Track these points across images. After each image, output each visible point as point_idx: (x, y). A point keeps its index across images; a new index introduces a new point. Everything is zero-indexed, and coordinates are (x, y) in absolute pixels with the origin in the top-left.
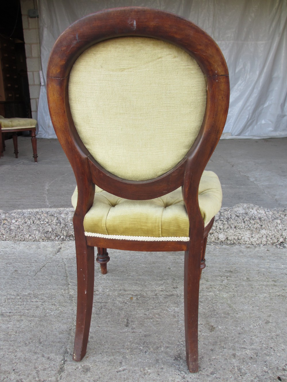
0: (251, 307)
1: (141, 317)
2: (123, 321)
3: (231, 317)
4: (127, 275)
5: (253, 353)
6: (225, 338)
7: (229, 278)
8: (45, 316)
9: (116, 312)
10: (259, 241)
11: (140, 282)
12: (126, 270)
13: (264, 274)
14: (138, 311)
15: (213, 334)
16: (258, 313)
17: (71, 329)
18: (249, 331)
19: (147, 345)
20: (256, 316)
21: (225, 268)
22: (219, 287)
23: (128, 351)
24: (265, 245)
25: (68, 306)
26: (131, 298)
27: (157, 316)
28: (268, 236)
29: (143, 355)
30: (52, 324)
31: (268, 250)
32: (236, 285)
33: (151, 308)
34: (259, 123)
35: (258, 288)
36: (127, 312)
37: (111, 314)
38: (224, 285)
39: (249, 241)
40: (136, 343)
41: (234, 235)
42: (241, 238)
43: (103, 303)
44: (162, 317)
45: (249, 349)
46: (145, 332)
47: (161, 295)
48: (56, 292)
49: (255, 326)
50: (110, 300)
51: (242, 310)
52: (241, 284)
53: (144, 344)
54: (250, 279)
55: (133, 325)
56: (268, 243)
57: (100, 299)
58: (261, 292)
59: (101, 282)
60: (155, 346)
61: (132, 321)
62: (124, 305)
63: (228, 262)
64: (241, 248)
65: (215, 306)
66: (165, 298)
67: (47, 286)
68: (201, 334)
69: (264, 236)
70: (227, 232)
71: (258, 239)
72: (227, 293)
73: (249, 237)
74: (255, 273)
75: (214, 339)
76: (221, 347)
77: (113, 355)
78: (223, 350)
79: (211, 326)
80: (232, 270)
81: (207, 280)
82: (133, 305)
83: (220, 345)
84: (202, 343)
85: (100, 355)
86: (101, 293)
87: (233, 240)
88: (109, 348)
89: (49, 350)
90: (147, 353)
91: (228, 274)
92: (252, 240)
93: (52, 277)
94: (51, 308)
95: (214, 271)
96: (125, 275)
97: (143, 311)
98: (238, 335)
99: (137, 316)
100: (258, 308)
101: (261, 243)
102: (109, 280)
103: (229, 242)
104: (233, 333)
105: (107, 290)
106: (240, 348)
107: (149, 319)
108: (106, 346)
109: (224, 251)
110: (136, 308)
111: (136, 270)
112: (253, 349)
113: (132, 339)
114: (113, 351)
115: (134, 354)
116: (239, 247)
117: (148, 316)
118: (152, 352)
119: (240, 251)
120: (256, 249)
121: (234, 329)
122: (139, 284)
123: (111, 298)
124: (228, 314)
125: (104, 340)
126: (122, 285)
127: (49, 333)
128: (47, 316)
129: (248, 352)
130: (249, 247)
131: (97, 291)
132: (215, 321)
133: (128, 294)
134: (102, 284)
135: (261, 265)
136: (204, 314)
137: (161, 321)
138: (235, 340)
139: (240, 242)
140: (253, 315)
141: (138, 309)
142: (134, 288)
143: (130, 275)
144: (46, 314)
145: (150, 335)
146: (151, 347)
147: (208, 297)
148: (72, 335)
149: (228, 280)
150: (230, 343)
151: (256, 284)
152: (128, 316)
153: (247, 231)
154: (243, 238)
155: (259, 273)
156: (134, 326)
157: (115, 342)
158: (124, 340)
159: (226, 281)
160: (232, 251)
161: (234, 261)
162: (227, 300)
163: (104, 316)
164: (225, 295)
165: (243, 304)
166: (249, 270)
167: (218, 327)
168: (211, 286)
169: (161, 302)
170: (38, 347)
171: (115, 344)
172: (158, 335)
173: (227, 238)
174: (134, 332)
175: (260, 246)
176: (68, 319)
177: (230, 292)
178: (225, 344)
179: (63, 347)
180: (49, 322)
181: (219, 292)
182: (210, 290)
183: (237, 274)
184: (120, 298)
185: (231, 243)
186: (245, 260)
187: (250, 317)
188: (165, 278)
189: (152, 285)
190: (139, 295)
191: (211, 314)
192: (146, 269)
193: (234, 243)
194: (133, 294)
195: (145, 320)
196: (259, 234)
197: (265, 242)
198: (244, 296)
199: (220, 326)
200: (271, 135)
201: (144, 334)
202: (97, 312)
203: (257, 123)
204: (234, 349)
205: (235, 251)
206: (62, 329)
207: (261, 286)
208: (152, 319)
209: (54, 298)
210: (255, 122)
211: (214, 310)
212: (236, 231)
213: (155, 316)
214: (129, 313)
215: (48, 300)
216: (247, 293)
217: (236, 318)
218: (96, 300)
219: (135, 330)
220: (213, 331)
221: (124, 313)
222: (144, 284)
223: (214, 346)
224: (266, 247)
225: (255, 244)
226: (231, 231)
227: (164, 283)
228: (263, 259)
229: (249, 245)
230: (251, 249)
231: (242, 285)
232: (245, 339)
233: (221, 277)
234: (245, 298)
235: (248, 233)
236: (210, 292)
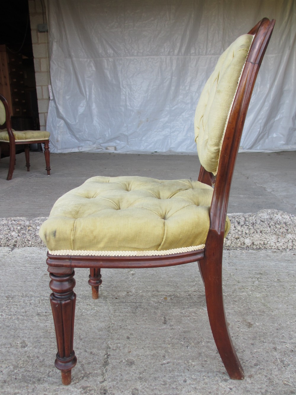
0: (285, 306)
1: (178, 315)
2: (161, 319)
3: (267, 315)
4: (158, 277)
5: (293, 346)
6: (264, 333)
7: (260, 280)
8: (82, 315)
9: (153, 311)
10: (285, 246)
11: (171, 283)
12: (156, 273)
13: (294, 276)
14: (174, 310)
15: (251, 330)
16: (293, 311)
17: (109, 327)
18: (287, 327)
19: (187, 340)
20: (292, 314)
21: (255, 271)
22: (251, 288)
23: (169, 346)
24: (291, 250)
25: (104, 306)
26: (165, 299)
27: (193, 314)
28: (294, 241)
29: (185, 349)
30: (90, 322)
31: (294, 254)
32: (268, 286)
33: (187, 307)
34: (270, 137)
35: (290, 288)
36: (163, 311)
37: (147, 313)
38: (256, 286)
39: (275, 246)
40: (177, 338)
41: (260, 240)
42: (267, 243)
43: (137, 303)
44: (199, 315)
45: (289, 343)
46: (184, 329)
47: (195, 295)
48: (89, 293)
49: (292, 323)
50: (145, 300)
51: (276, 309)
52: (272, 285)
53: (184, 339)
54: (281, 280)
55: (170, 323)
56: (293, 247)
57: (134, 299)
58: (294, 292)
59: (133, 284)
60: (195, 341)
61: (169, 319)
62: (159, 304)
63: (256, 266)
64: (268, 252)
65: (250, 305)
66: (199, 298)
67: (80, 288)
68: (240, 330)
69: (290, 241)
70: (253, 237)
71: (283, 244)
72: (260, 293)
73: (274, 241)
74: (285, 275)
75: (253, 335)
76: (261, 341)
77: (156, 350)
78: (263, 344)
79: (249, 323)
80: (261, 273)
81: (238, 281)
82: (168, 305)
83: (260, 340)
84: (242, 338)
85: (142, 349)
86: (135, 294)
87: (258, 245)
88: (150, 343)
89: (90, 346)
90: (189, 347)
91: (259, 276)
92: (278, 244)
93: (82, 280)
94: (87, 308)
95: (244, 273)
96: (156, 277)
97: (179, 310)
98: (276, 331)
99: (174, 314)
100: (292, 306)
101: (287, 248)
102: (140, 282)
103: (255, 247)
104: (271, 328)
105: (141, 291)
106: (279, 342)
107: (186, 317)
108: (147, 342)
109: (250, 256)
110: (172, 307)
111: (166, 273)
112: (292, 343)
113: (172, 335)
114: (155, 346)
115: (176, 349)
116: (266, 251)
117: (185, 314)
118: (193, 347)
119: (267, 255)
120: (283, 254)
121: (271, 325)
122: (171, 285)
123: (145, 299)
124: (264, 312)
125: (144, 336)
126: (154, 286)
127: (88, 330)
128: (84, 315)
129: (288, 345)
130: (275, 252)
131: (131, 292)
132: (251, 318)
133: (161, 295)
134: (134, 286)
135: (289, 267)
136: (239, 312)
137: (198, 319)
138: (273, 335)
139: (266, 247)
140: (288, 312)
141: (173, 308)
142: (167, 289)
143: (161, 278)
144: (82, 313)
145: (189, 332)
146: (191, 342)
147: (242, 297)
148: (111, 332)
149: (259, 281)
150: (269, 338)
151: (287, 285)
152: (164, 315)
153: (273, 236)
154: (269, 243)
155: (288, 275)
156: (172, 323)
157: (155, 338)
158: (164, 336)
159: (257, 282)
160: (258, 256)
161: (262, 264)
162: (260, 299)
163: (141, 315)
164: (258, 295)
165: (277, 302)
166: (279, 273)
167: (255, 323)
168: (243, 286)
169: (195, 301)
170: (79, 343)
171: (155, 339)
172: (197, 331)
173: (253, 243)
174: (172, 329)
175: (286, 251)
176: (105, 317)
177: (263, 292)
178: (264, 339)
179: (104, 343)
180: (86, 320)
181: (252, 292)
182: (242, 290)
183: (267, 276)
184: (154, 298)
185: (257, 248)
186: (273, 263)
187: (286, 315)
188: (197, 280)
189: (184, 287)
190: (173, 296)
191: (247, 312)
192: (176, 272)
193: (260, 248)
194: (167, 294)
195: (183, 318)
196: (284, 239)
197: (291, 247)
198: (277, 295)
199: (258, 323)
200: (283, 149)
201: (183, 330)
202: (133, 311)
203: (268, 137)
204: (274, 343)
205: (262, 255)
206: (101, 327)
207: (292, 287)
208: (189, 317)
209: (89, 299)
210: (266, 136)
211: (249, 309)
212: (262, 236)
213: (191, 314)
214: (165, 312)
215: (83, 301)
216: (280, 293)
217: (272, 316)
218: (130, 300)
219: (173, 327)
220: (251, 327)
221: (160, 312)
222: (176, 285)
223: (254, 341)
224: (292, 251)
225: (281, 248)
226: (257, 236)
227: (196, 284)
228: (291, 263)
229: (275, 250)
230: (278, 254)
231: (274, 286)
232: (283, 334)
233: (252, 278)
234: (278, 297)
235: (274, 237)
236: (243, 292)
